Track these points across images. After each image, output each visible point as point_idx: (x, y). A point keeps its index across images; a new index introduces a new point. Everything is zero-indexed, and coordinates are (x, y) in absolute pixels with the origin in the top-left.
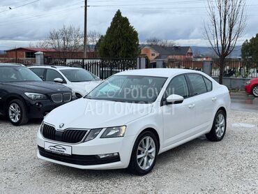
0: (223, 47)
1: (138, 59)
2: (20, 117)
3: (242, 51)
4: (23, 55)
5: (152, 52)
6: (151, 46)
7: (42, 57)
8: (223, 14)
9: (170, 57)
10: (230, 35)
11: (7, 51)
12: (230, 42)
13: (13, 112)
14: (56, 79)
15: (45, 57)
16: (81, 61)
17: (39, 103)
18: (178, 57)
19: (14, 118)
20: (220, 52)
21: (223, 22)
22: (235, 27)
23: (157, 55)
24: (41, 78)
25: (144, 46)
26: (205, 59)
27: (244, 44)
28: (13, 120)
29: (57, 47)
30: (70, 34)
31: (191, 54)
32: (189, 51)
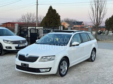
0: (97, 22)
1: (60, 27)
3: (105, 23)
4: (10, 25)
6: (66, 21)
7: (18, 26)
8: (97, 8)
9: (74, 26)
10: (100, 16)
11: (3, 24)
12: (100, 19)
15: (19, 26)
16: (35, 28)
18: (78, 26)
20: (96, 24)
21: (97, 11)
22: (102, 13)
23: (68, 25)
25: (63, 21)
26: (89, 27)
27: (106, 20)
29: (25, 22)
30: (30, 16)
31: (84, 25)
32: (82, 24)
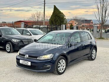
0: (102, 20)
1: (62, 25)
2: (10, 49)
5: (75, 22)
8: (102, 6)
9: (83, 24)
11: (15, 22)
12: (105, 18)
13: (7, 47)
14: (27, 34)
16: (39, 26)
17: (18, 44)
19: (8, 50)
20: (101, 22)
23: (77, 23)
24: (21, 33)
26: (98, 25)
28: (7, 50)
29: (35, 20)
30: (40, 15)
31: (92, 23)
32: (91, 22)
